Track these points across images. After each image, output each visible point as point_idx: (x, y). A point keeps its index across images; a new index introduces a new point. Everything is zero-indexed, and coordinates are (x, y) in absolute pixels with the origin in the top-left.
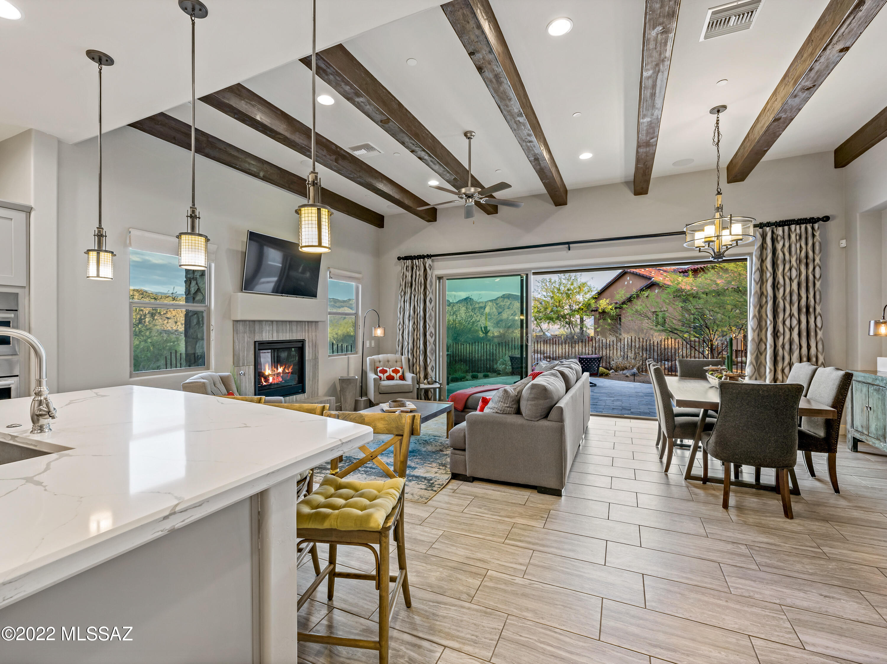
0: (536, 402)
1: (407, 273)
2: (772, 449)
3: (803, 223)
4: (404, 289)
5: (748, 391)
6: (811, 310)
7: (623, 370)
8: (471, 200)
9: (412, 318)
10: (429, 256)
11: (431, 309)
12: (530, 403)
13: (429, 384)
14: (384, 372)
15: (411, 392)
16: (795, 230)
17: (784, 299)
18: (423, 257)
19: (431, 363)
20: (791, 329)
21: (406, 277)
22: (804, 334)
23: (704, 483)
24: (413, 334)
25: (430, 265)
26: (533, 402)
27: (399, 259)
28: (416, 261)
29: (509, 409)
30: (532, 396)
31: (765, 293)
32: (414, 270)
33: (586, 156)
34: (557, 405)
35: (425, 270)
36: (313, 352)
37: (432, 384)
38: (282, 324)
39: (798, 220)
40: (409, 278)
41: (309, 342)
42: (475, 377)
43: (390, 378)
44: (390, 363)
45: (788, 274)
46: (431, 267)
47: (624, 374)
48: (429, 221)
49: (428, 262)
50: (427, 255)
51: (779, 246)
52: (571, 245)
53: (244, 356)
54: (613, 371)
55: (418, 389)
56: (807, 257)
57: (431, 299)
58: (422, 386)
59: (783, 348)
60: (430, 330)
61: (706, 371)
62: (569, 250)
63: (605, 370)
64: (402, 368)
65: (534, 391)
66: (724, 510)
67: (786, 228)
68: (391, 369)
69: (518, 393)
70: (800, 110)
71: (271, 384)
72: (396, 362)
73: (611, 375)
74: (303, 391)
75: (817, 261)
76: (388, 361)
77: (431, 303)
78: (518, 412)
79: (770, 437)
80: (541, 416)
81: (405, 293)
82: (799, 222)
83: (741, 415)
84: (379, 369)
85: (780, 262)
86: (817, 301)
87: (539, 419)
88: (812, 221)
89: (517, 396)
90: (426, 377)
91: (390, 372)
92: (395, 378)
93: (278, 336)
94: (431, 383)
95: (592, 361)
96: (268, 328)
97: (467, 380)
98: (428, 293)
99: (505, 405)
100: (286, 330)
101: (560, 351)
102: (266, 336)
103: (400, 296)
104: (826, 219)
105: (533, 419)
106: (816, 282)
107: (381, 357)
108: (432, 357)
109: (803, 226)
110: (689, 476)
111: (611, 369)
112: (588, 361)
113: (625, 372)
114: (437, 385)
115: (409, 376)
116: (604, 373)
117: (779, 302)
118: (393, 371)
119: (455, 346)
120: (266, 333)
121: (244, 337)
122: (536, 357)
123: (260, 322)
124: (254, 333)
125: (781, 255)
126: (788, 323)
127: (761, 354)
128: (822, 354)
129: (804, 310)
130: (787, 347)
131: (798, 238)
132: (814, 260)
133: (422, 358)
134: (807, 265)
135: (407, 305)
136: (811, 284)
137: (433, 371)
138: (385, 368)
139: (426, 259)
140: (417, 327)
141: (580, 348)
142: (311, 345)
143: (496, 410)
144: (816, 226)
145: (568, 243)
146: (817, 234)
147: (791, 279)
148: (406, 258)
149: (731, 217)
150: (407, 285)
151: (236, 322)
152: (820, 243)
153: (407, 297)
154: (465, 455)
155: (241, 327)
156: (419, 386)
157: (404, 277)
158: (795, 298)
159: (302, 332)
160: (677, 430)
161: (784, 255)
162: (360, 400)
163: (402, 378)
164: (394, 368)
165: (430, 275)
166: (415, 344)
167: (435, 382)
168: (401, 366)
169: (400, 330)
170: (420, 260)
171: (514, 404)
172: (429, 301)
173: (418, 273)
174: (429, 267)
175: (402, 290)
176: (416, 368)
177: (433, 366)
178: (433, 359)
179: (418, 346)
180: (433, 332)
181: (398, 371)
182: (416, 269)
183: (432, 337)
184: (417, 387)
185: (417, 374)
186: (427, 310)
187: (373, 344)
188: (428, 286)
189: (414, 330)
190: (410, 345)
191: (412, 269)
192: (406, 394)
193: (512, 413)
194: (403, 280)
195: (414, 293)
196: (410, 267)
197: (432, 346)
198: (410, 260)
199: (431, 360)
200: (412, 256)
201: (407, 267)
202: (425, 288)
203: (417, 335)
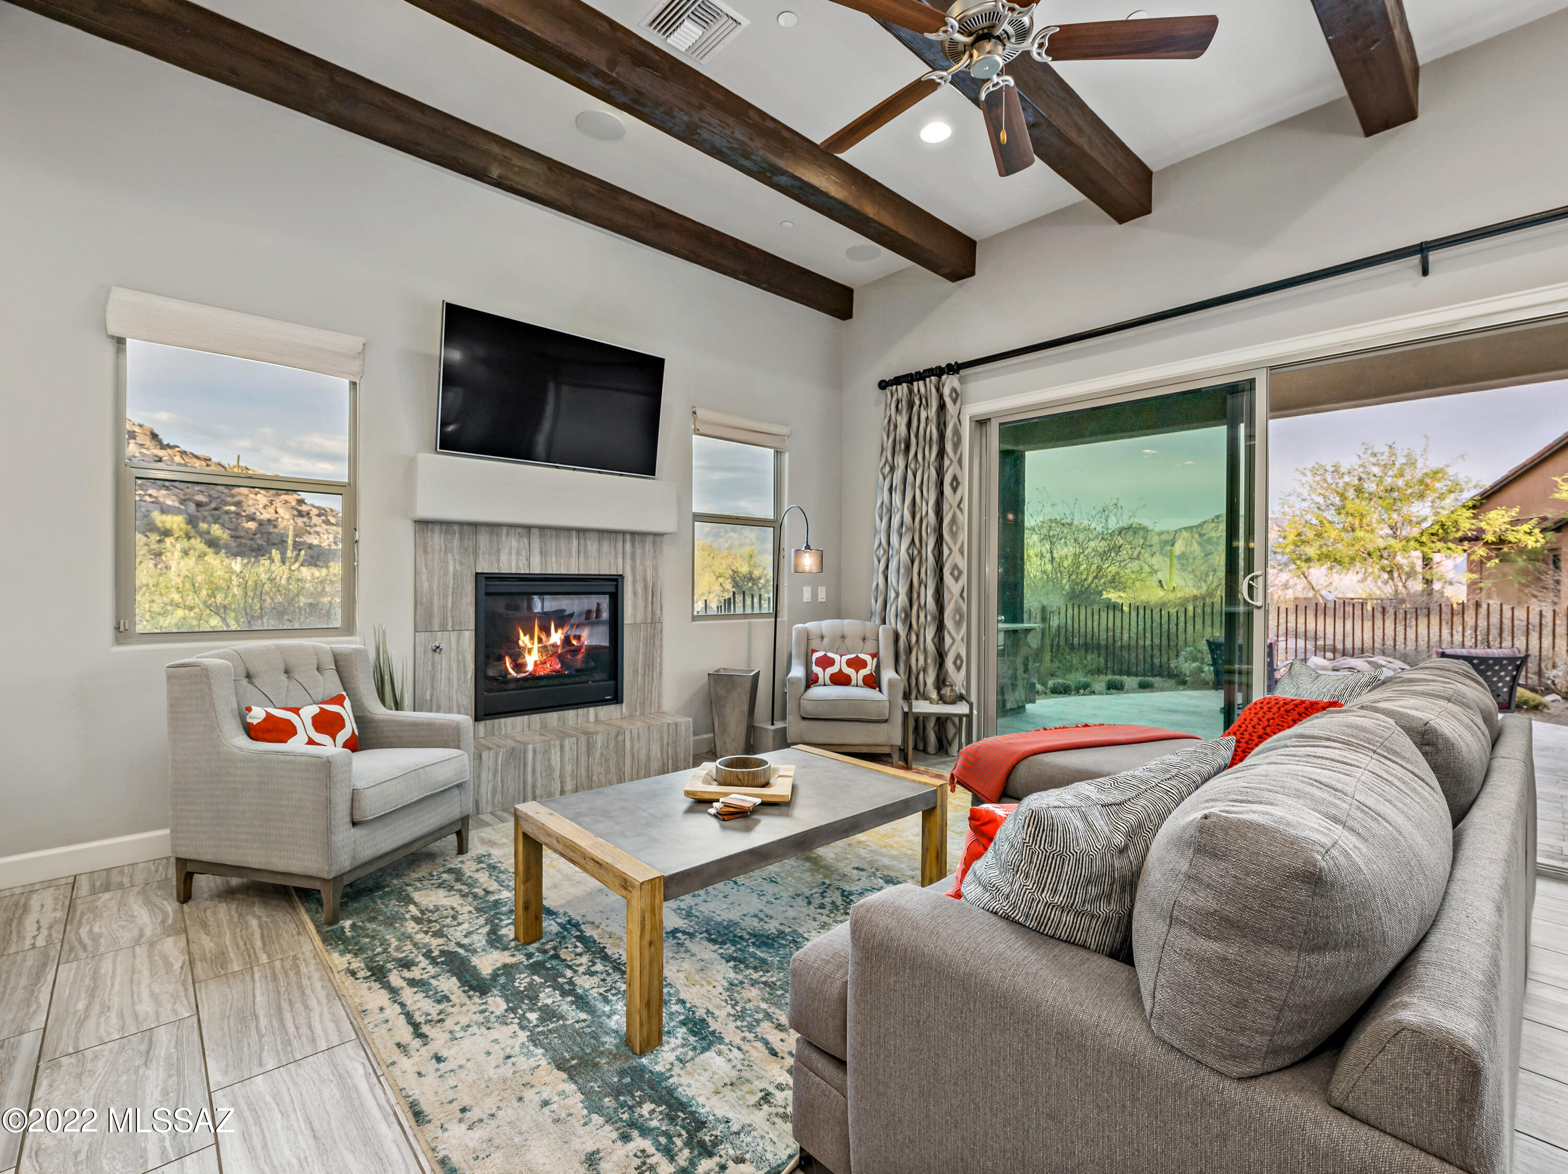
0: (1232, 951)
1: (899, 419)
4: (890, 458)
9: (908, 529)
10: (954, 369)
11: (955, 505)
12: (1184, 939)
13: (945, 703)
14: (826, 662)
15: (886, 721)
18: (939, 372)
19: (955, 646)
21: (896, 427)
24: (909, 570)
25: (954, 390)
26: (1213, 947)
27: (883, 385)
28: (920, 386)
29: (1068, 919)
30: (1203, 900)
32: (915, 408)
35: (942, 407)
36: (646, 607)
37: (953, 702)
38: (557, 536)
40: (902, 429)
41: (634, 582)
42: (1114, 687)
43: (840, 680)
44: (847, 641)
46: (956, 396)
48: (954, 278)
49: (950, 382)
50: (949, 365)
52: (1432, 255)
53: (444, 607)
54: (1554, 698)
55: (906, 715)
57: (955, 478)
58: (921, 707)
60: (954, 558)
62: (1427, 275)
63: (1532, 695)
64: (875, 655)
68: (845, 658)
71: (531, 677)
72: (864, 639)
73: (1553, 711)
74: (617, 698)
76: (843, 637)
77: (955, 490)
78: (1118, 949)
81: (892, 469)
84: (816, 655)
90: (941, 682)
91: (840, 663)
92: (854, 682)
93: (544, 563)
94: (948, 699)
95: (1497, 668)
96: (514, 544)
97: (1093, 693)
98: (947, 462)
99: (1046, 896)
100: (570, 551)
102: (510, 562)
103: (881, 477)
105: (1209, 1060)
107: (826, 625)
108: (958, 633)
111: (1551, 692)
114: (961, 709)
115: (888, 674)
116: (1529, 703)
118: (850, 663)
119: (1070, 611)
120: (510, 553)
121: (445, 562)
123: (494, 527)
124: (476, 553)
133: (930, 633)
135: (897, 497)
137: (959, 668)
138: (830, 655)
139: (944, 377)
140: (920, 552)
142: (640, 589)
143: (1006, 906)
145: (1423, 249)
148: (898, 381)
150: (898, 447)
151: (423, 524)
153: (899, 474)
154: (843, 1090)
155: (436, 539)
156: (910, 707)
157: (892, 427)
159: (616, 556)
162: (767, 730)
163: (873, 682)
164: (853, 656)
165: (952, 417)
166: (915, 595)
167: (961, 698)
168: (874, 651)
169: (879, 562)
170: (930, 381)
171: (1098, 898)
172: (951, 484)
173: (923, 415)
174: (951, 396)
175: (887, 461)
176: (917, 660)
177: (958, 656)
178: (958, 638)
179: (922, 603)
180: (963, 565)
181: (863, 664)
182: (920, 406)
183: (957, 579)
184: (906, 710)
185: (918, 674)
186: (946, 507)
187: (822, 595)
188: (949, 448)
189: (912, 563)
190: (903, 599)
191: (911, 405)
192: (872, 724)
193: (1092, 942)
194: (888, 438)
195: (913, 466)
196: (904, 403)
197: (957, 602)
198: (905, 385)
199: (954, 639)
200: (911, 374)
201: (898, 402)
202: (941, 453)
203: (919, 574)
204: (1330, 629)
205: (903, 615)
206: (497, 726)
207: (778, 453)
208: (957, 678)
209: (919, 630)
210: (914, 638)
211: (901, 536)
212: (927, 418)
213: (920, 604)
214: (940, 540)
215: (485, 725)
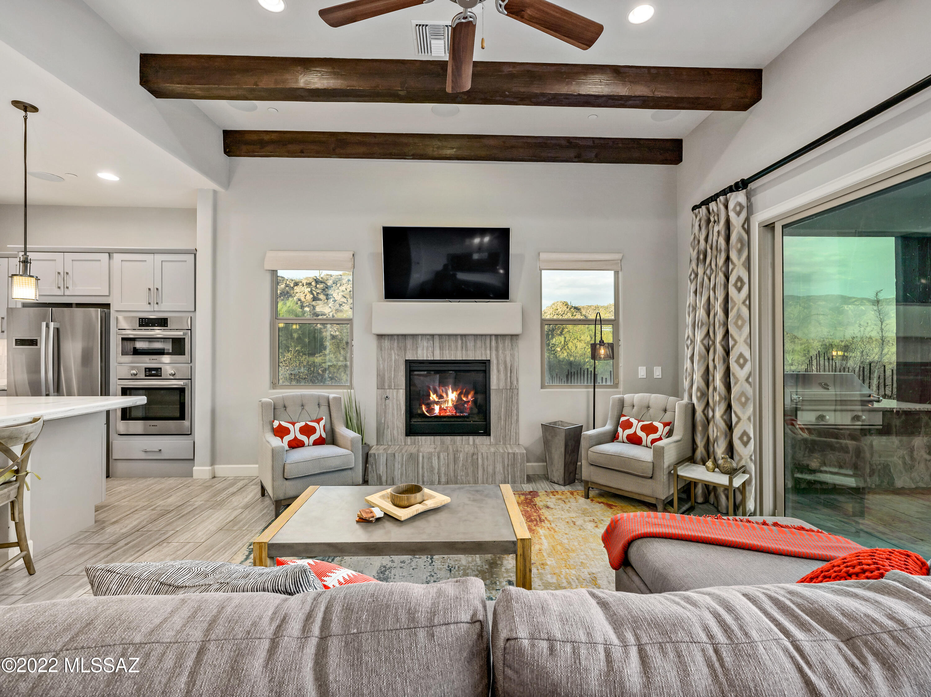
1: (701, 235)
4: (695, 267)
10: (742, 184)
11: (740, 302)
14: (628, 425)
15: (651, 478)
18: (729, 191)
19: (742, 422)
25: (737, 205)
27: (694, 208)
28: (712, 205)
32: (711, 225)
35: (728, 220)
36: (506, 379)
38: (449, 339)
40: (703, 243)
41: (498, 364)
43: (634, 440)
44: (651, 411)
46: (741, 209)
49: (734, 198)
53: (390, 377)
55: (672, 476)
57: (737, 280)
60: (739, 347)
64: (668, 424)
68: (641, 424)
71: (436, 417)
72: (664, 410)
74: (487, 432)
76: (648, 407)
77: (738, 289)
81: (696, 275)
84: (623, 419)
91: (636, 428)
93: (441, 354)
96: (425, 344)
98: (731, 266)
100: (456, 347)
102: (423, 354)
107: (641, 397)
108: (744, 412)
118: (643, 428)
120: (423, 349)
121: (391, 354)
123: (414, 336)
124: (405, 350)
138: (632, 420)
139: (733, 194)
142: (502, 368)
148: (702, 204)
151: (380, 336)
155: (386, 343)
157: (696, 242)
159: (486, 349)
164: (649, 423)
166: (709, 378)
168: (669, 422)
169: (688, 350)
170: (720, 200)
172: (735, 284)
173: (716, 229)
175: (693, 269)
176: (713, 431)
177: (745, 433)
178: (744, 417)
180: (747, 355)
181: (655, 430)
182: (714, 223)
183: (741, 366)
185: (714, 443)
186: (731, 305)
187: (658, 372)
188: (734, 253)
191: (708, 222)
192: (640, 479)
194: (694, 251)
195: (708, 272)
196: (704, 221)
197: (742, 386)
198: (705, 207)
199: (739, 419)
200: (708, 198)
201: (699, 221)
203: (714, 360)
206: (417, 440)
207: (616, 273)
210: (710, 413)
212: (719, 231)
213: (713, 386)
214: (727, 333)
215: (411, 439)
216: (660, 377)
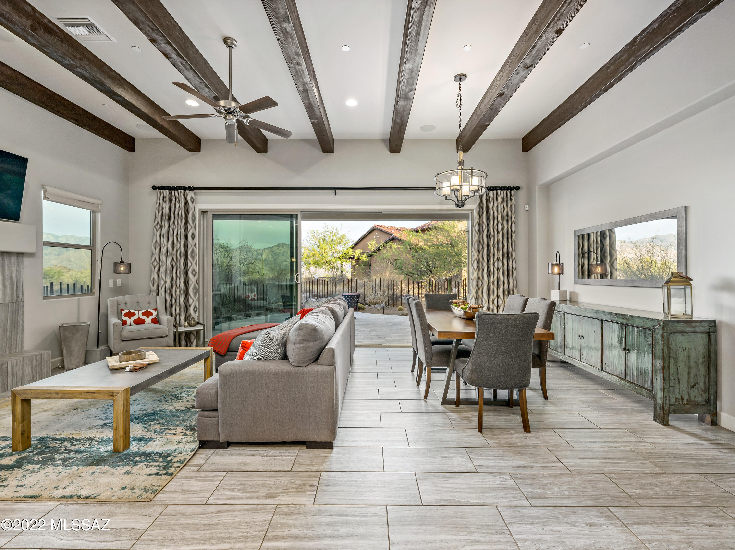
0: (304, 345)
1: (164, 205)
2: (516, 372)
3: (505, 190)
4: (160, 222)
5: (500, 321)
6: (510, 255)
7: (375, 305)
8: (231, 116)
9: (170, 254)
10: (191, 189)
11: (193, 245)
12: (298, 346)
14: (130, 315)
15: (166, 336)
16: (501, 194)
17: (494, 246)
18: (184, 188)
19: (194, 303)
20: (498, 269)
21: (163, 208)
22: (506, 273)
23: (457, 406)
24: (171, 272)
25: (192, 198)
26: (301, 345)
27: (154, 188)
28: (175, 193)
29: (273, 354)
30: (300, 338)
31: (481, 241)
32: (173, 202)
33: (351, 103)
34: (328, 347)
35: (186, 203)
36: (12, 294)
37: (195, 326)
39: (502, 187)
40: (166, 210)
43: (139, 322)
44: (140, 304)
45: (496, 227)
46: (193, 201)
47: (376, 308)
48: (191, 150)
49: (190, 194)
50: (189, 187)
51: (491, 205)
52: (337, 191)
54: (367, 305)
56: (507, 215)
57: (193, 234)
58: (181, 329)
59: (493, 284)
60: (193, 266)
61: (451, 303)
62: (336, 195)
63: (362, 305)
64: (156, 310)
65: (301, 332)
66: (480, 434)
67: (495, 192)
68: (141, 312)
69: (285, 334)
70: (517, 89)
72: (149, 303)
73: (366, 309)
75: (513, 219)
76: (138, 303)
77: (193, 239)
78: (285, 357)
79: (514, 361)
80: (310, 360)
81: (161, 227)
82: (503, 188)
83: (494, 343)
84: (123, 312)
85: (491, 218)
86: (513, 249)
87: (308, 363)
88: (510, 188)
89: (283, 338)
90: (187, 319)
91: (139, 315)
92: (146, 322)
94: (192, 325)
95: (353, 298)
98: (189, 227)
99: (269, 350)
101: (326, 290)
103: (155, 230)
104: (518, 188)
105: (301, 365)
106: (513, 234)
107: (126, 298)
108: (195, 297)
109: (505, 192)
110: (445, 401)
111: (366, 304)
112: (350, 298)
113: (376, 306)
114: (200, 327)
115: (165, 318)
116: (361, 308)
117: (491, 248)
118: (143, 314)
122: (305, 295)
125: (492, 213)
126: (496, 264)
127: (479, 289)
128: (516, 289)
129: (506, 255)
130: (496, 283)
131: (502, 200)
132: (511, 218)
133: (182, 298)
134: (507, 221)
135: (164, 240)
136: (510, 236)
137: (195, 312)
138: (132, 311)
139: (187, 191)
140: (176, 264)
141: (342, 288)
142: (8, 283)
143: (258, 357)
144: (513, 192)
145: (335, 189)
146: (513, 198)
147: (498, 231)
148: (163, 188)
149: (472, 170)
150: (164, 218)
152: (515, 205)
153: (164, 230)
154: (217, 417)
156: (177, 329)
157: (161, 208)
158: (500, 245)
160: (434, 358)
161: (494, 212)
162: (95, 351)
163: (156, 321)
164: (145, 310)
165: (192, 209)
166: (174, 283)
167: (198, 323)
168: (155, 308)
169: (155, 268)
171: (279, 348)
172: (192, 236)
173: (177, 205)
174: (191, 200)
175: (158, 223)
176: (175, 310)
177: (195, 307)
178: (195, 299)
179: (178, 285)
180: (197, 269)
181: (151, 314)
182: (175, 201)
183: (194, 276)
184: (175, 331)
185: (176, 316)
186: (189, 246)
187: (119, 283)
188: (190, 221)
189: (173, 268)
190: (168, 284)
191: (171, 201)
193: (277, 358)
194: (159, 212)
195: (172, 227)
196: (167, 199)
197: (194, 285)
198: (167, 191)
199: (193, 300)
200: (170, 186)
201: (164, 197)
202: (186, 223)
203: (176, 273)
204: (316, 289)
205: (169, 291)
207: (93, 213)
208: (194, 315)
209: (176, 297)
210: (174, 301)
211: (167, 257)
212: (179, 207)
213: (177, 286)
214: (186, 259)
216: (120, 286)
